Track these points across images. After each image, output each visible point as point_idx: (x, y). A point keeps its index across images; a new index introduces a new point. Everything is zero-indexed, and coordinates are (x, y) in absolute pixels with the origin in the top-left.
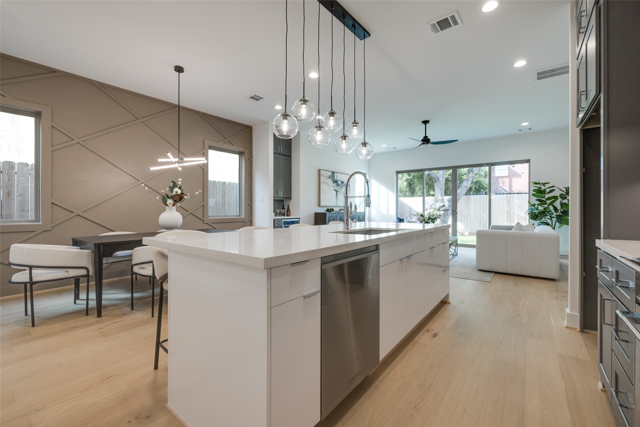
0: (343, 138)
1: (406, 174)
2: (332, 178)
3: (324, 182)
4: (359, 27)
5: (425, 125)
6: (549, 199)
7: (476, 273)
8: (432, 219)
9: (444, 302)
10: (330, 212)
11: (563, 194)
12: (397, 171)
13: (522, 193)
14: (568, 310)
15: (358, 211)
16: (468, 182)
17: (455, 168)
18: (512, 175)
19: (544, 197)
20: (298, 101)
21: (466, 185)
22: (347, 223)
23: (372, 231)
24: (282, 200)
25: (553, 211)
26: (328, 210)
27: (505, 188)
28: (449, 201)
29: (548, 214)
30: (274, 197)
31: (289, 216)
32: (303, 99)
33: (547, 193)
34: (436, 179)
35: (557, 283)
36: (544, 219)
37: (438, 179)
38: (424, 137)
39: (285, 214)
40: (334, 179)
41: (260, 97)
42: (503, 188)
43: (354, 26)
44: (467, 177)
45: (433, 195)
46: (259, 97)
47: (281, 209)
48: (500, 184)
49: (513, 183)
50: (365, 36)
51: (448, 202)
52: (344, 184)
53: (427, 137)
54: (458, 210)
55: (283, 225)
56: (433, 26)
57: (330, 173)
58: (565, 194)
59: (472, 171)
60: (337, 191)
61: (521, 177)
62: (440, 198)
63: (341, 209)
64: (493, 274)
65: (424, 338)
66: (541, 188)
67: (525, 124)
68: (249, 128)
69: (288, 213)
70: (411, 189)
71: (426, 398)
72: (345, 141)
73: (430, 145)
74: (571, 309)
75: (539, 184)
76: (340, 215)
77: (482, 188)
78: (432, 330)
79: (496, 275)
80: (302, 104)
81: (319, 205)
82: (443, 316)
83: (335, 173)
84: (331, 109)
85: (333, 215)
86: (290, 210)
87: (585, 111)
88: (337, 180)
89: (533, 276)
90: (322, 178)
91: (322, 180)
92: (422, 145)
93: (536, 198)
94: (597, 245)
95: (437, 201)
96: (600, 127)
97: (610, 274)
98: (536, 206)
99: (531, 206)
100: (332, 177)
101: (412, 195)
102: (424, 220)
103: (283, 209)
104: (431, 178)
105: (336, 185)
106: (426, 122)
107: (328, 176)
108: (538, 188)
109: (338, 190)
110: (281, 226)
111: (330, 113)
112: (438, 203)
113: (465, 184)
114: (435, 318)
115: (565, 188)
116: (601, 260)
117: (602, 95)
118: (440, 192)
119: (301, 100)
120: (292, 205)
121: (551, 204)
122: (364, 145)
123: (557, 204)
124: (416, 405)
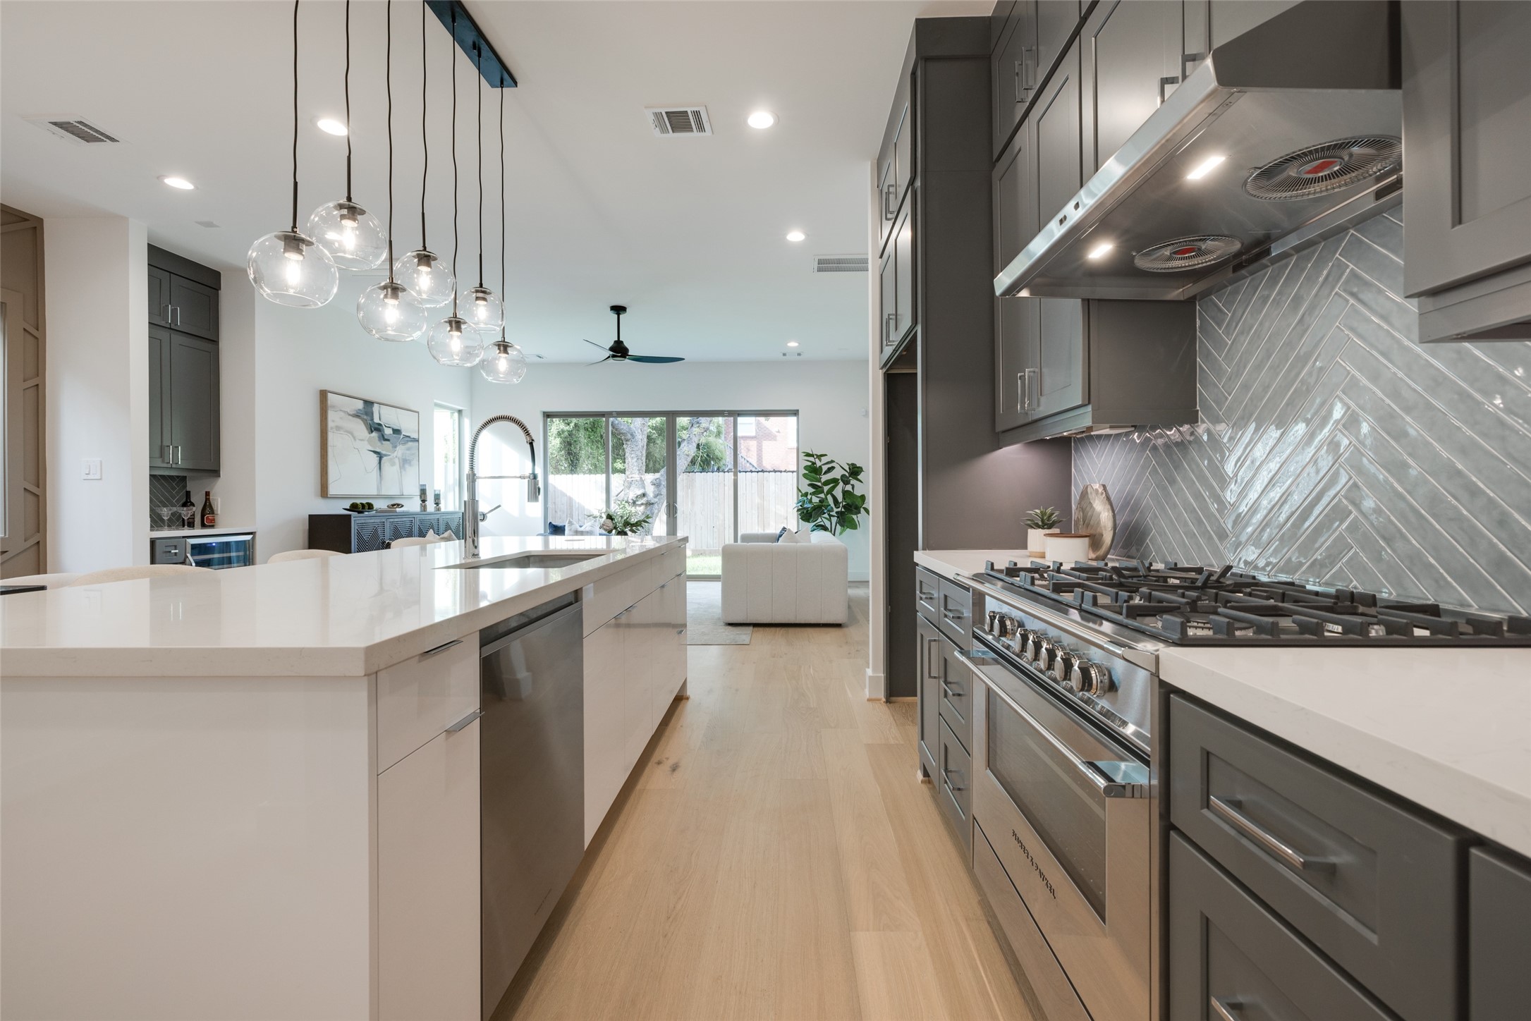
0: (454, 325)
1: (557, 419)
2: (365, 417)
3: (338, 428)
4: (491, 54)
5: (616, 316)
6: (827, 483)
7: (722, 631)
8: (633, 525)
9: (680, 699)
10: (359, 512)
11: (845, 475)
12: (544, 413)
13: (781, 472)
14: (869, 672)
15: (443, 508)
16: (690, 446)
17: (671, 415)
18: (762, 436)
19: (820, 481)
20: (331, 205)
21: (686, 452)
22: (473, 541)
23: (532, 559)
24: (178, 477)
25: (833, 505)
26: (354, 507)
27: (750, 460)
28: (654, 484)
29: (825, 511)
30: (150, 467)
31: (212, 526)
32: (347, 203)
33: (825, 474)
34: (629, 436)
35: (844, 630)
36: (820, 520)
37: (632, 435)
38: (615, 342)
39: (194, 523)
40: (372, 420)
41: (102, 134)
42: (748, 459)
43: (475, 46)
44: (688, 435)
45: (623, 471)
46: (97, 131)
47: (173, 505)
48: (742, 451)
49: (763, 450)
50: (505, 83)
51: (653, 487)
52: (402, 436)
53: (622, 342)
54: (679, 505)
55: (189, 555)
56: (658, 116)
57: (360, 405)
58: (847, 474)
59: (698, 423)
60: (380, 456)
61: (775, 440)
62: (636, 477)
63: (393, 505)
64: (751, 628)
65: (655, 779)
66: (815, 464)
67: (793, 344)
68: (26, 220)
69: (208, 516)
70: (569, 454)
71: (684, 891)
72: (459, 333)
73: (627, 361)
74: (874, 670)
75: (812, 456)
76: (392, 520)
77: (713, 459)
78: (667, 759)
79: (756, 629)
80: (343, 217)
81: (324, 492)
82: (682, 726)
83: (375, 405)
84: (422, 245)
85: (373, 521)
86: (215, 509)
87: (894, 347)
88: (380, 425)
89: (812, 622)
90: (332, 415)
91: (333, 421)
92: (611, 358)
93: (808, 482)
94: (916, 560)
95: (630, 485)
96: (916, 374)
97: (936, 602)
98: (809, 497)
99: (802, 496)
100: (366, 414)
101: (572, 470)
102: (615, 528)
103: (184, 505)
104: (617, 434)
105: (379, 437)
106: (618, 310)
107: (351, 410)
108: (810, 464)
109: (384, 452)
110: (181, 560)
111: (418, 255)
112: (632, 488)
113: (685, 448)
114: (667, 733)
115: (848, 464)
116: (921, 582)
117: (919, 329)
118: (635, 464)
119: (341, 207)
120: (223, 492)
121: (830, 492)
122: (502, 348)
123: (838, 492)
124: (670, 911)
